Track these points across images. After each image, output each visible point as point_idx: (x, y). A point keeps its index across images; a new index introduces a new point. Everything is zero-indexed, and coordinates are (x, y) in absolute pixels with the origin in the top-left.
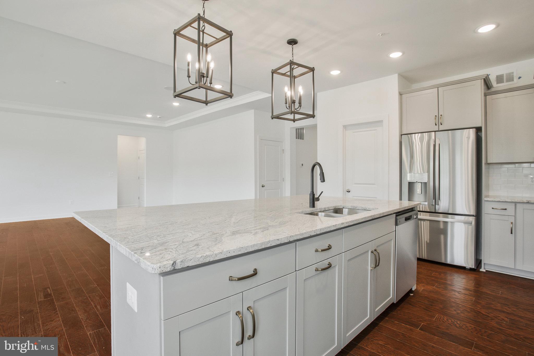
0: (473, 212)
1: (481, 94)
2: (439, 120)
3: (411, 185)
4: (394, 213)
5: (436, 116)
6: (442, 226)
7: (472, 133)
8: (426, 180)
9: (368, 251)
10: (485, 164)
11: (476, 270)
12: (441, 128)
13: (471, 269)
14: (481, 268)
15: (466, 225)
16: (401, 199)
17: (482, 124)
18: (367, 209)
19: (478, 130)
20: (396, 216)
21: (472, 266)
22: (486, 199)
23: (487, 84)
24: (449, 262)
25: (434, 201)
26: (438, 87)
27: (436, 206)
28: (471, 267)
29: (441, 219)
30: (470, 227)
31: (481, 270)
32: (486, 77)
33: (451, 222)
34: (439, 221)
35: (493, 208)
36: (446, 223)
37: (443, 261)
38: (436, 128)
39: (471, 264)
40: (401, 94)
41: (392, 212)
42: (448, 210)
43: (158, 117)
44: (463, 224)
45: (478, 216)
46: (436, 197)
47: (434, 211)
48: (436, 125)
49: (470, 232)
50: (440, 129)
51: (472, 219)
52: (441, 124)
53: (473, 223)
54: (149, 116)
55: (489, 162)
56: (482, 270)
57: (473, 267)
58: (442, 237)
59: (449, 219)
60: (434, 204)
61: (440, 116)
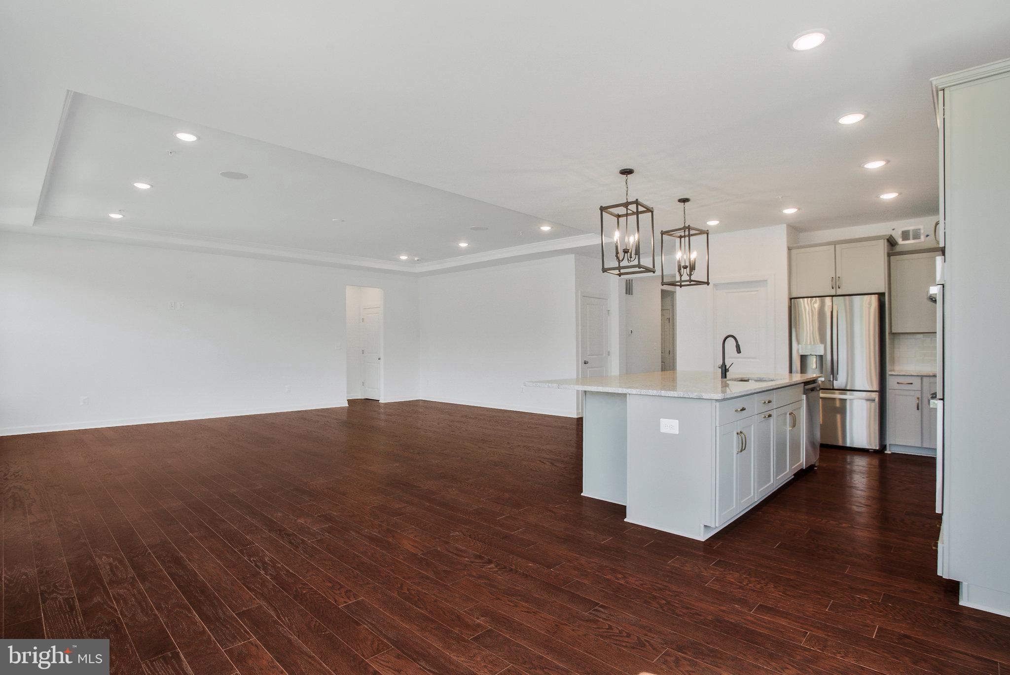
0: (876, 387)
1: (884, 255)
2: (836, 282)
3: (803, 358)
4: (802, 383)
5: (832, 278)
6: (838, 404)
7: (874, 299)
8: (822, 353)
9: (786, 414)
10: (889, 333)
11: (880, 452)
12: (839, 292)
13: (875, 452)
14: (886, 450)
15: (868, 402)
16: (791, 371)
17: (885, 290)
18: (767, 379)
19: (881, 295)
20: (805, 386)
21: (876, 447)
22: (890, 373)
23: (891, 242)
24: (848, 444)
25: (832, 376)
26: (835, 243)
27: (835, 381)
28: (874, 448)
29: (837, 396)
30: (873, 404)
31: (886, 452)
32: (890, 237)
33: (850, 399)
34: (834, 399)
35: (898, 383)
36: (843, 401)
37: (840, 443)
38: (833, 292)
39: (875, 446)
40: (789, 249)
41: (801, 382)
42: (846, 385)
43: (416, 259)
44: (864, 402)
45: (882, 391)
46: (834, 372)
47: (832, 388)
48: (833, 288)
49: (872, 410)
50: (838, 294)
51: (875, 396)
52: (839, 288)
53: (877, 400)
54: (404, 258)
55: (893, 331)
56: (888, 452)
57: (878, 448)
58: (839, 416)
59: (848, 396)
60: (832, 380)
61: (837, 279)
